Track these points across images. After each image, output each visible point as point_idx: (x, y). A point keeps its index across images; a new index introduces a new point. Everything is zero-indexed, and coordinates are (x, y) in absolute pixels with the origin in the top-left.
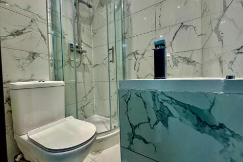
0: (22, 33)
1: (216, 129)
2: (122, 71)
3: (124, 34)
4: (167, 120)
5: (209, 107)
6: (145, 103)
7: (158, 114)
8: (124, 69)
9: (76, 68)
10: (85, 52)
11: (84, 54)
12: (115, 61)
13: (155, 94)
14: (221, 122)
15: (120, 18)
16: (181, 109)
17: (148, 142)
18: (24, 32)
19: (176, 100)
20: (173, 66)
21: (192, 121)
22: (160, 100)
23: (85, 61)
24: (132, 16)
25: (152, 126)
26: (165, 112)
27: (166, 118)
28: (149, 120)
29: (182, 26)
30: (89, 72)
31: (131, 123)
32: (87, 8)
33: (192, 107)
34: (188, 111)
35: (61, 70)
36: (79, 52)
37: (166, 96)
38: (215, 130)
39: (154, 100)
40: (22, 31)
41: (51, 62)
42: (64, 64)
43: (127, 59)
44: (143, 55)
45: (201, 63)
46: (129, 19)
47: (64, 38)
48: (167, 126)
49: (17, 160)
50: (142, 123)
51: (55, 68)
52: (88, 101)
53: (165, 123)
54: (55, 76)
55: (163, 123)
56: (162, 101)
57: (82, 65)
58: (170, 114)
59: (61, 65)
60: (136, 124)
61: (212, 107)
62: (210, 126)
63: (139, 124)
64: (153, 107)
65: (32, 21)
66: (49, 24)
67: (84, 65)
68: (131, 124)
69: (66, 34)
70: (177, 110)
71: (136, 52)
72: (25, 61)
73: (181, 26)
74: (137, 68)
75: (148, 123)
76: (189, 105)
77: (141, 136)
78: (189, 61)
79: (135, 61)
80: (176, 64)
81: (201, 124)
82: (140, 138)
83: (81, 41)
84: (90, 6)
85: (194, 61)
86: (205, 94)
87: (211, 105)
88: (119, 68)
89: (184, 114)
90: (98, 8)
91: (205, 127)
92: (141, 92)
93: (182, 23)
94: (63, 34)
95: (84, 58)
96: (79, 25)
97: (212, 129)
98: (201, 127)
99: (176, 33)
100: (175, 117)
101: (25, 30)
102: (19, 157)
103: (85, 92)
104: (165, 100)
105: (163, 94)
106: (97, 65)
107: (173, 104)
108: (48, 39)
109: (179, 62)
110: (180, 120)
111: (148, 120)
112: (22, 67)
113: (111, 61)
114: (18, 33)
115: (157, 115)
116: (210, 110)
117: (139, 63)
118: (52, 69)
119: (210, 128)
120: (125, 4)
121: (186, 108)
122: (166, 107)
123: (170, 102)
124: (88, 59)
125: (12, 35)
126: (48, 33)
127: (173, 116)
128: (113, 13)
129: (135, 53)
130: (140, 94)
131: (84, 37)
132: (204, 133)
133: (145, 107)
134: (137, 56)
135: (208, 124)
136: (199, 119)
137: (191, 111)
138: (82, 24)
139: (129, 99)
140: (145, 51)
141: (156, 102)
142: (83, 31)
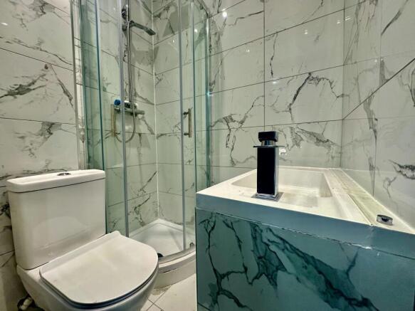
0: (29, 90)
1: (356, 305)
2: (204, 148)
3: (210, 85)
4: (276, 275)
5: (346, 268)
6: (239, 241)
7: (262, 263)
8: (208, 145)
9: (125, 142)
10: (142, 113)
11: (140, 116)
12: (193, 134)
13: (257, 228)
14: (365, 296)
15: (204, 56)
16: (300, 262)
17: (243, 304)
18: (32, 87)
19: (291, 246)
20: (292, 147)
21: (317, 285)
22: (265, 240)
23: (142, 128)
24: (224, 54)
25: (250, 281)
26: (273, 262)
27: (273, 272)
28: (246, 269)
29: (310, 78)
30: (149, 147)
31: (215, 267)
32: (146, 35)
33: (317, 262)
34: (310, 267)
35: (100, 145)
36: (132, 114)
37: (275, 235)
38: (355, 307)
39: (255, 238)
40: (30, 85)
41: (82, 133)
42: (104, 135)
43: (213, 128)
44: (242, 122)
45: (339, 144)
46: (219, 59)
47: (105, 90)
48: (275, 285)
49: (23, 307)
50: (233, 272)
51: (88, 143)
52: (147, 197)
53: (273, 280)
54: (89, 157)
55: (269, 279)
56: (268, 242)
57: (136, 136)
58: (281, 267)
59: (100, 138)
60: (225, 272)
61: (351, 267)
62: (346, 299)
63: (228, 274)
64: (252, 249)
65: (46, 68)
66: (77, 67)
67: (140, 135)
68: (215, 270)
69: (108, 84)
70: (292, 262)
71: (230, 116)
72: (34, 138)
73: (308, 78)
74: (230, 146)
75: (244, 274)
76: (313, 257)
77: (231, 293)
78: (319, 140)
79: (227, 132)
80: (297, 142)
81: (332, 291)
82: (230, 296)
83: (136, 94)
84: (151, 33)
85: (328, 140)
86: (340, 244)
87: (350, 264)
88: (201, 143)
89: (304, 270)
90: (165, 35)
91: (338, 298)
92: (232, 221)
93: (310, 74)
94: (103, 84)
95: (140, 124)
96: (131, 67)
97: (350, 304)
98: (332, 297)
99: (299, 89)
100: (289, 273)
101: (33, 83)
102: (26, 302)
103: (142, 182)
104: (273, 242)
105: (271, 230)
106: (162, 135)
107: (286, 250)
108: (76, 98)
109: (302, 139)
110: (298, 279)
111: (243, 269)
112: (30, 150)
113: (185, 134)
114: (21, 90)
115: (258, 264)
116: (347, 273)
117: (235, 137)
118: (83, 146)
119: (347, 303)
120: (213, 33)
121: (307, 262)
122: (274, 252)
123: (282, 246)
124: (147, 124)
125: (11, 94)
126: (75, 84)
127: (286, 270)
128: (190, 47)
129: (228, 120)
130: (232, 223)
131: (140, 88)
132: (336, 307)
133: (240, 246)
134: (231, 124)
135: (342, 295)
136: (328, 283)
137: (316, 268)
138: (137, 64)
139: (213, 228)
140: (246, 117)
141: (258, 241)
142: (139, 75)
